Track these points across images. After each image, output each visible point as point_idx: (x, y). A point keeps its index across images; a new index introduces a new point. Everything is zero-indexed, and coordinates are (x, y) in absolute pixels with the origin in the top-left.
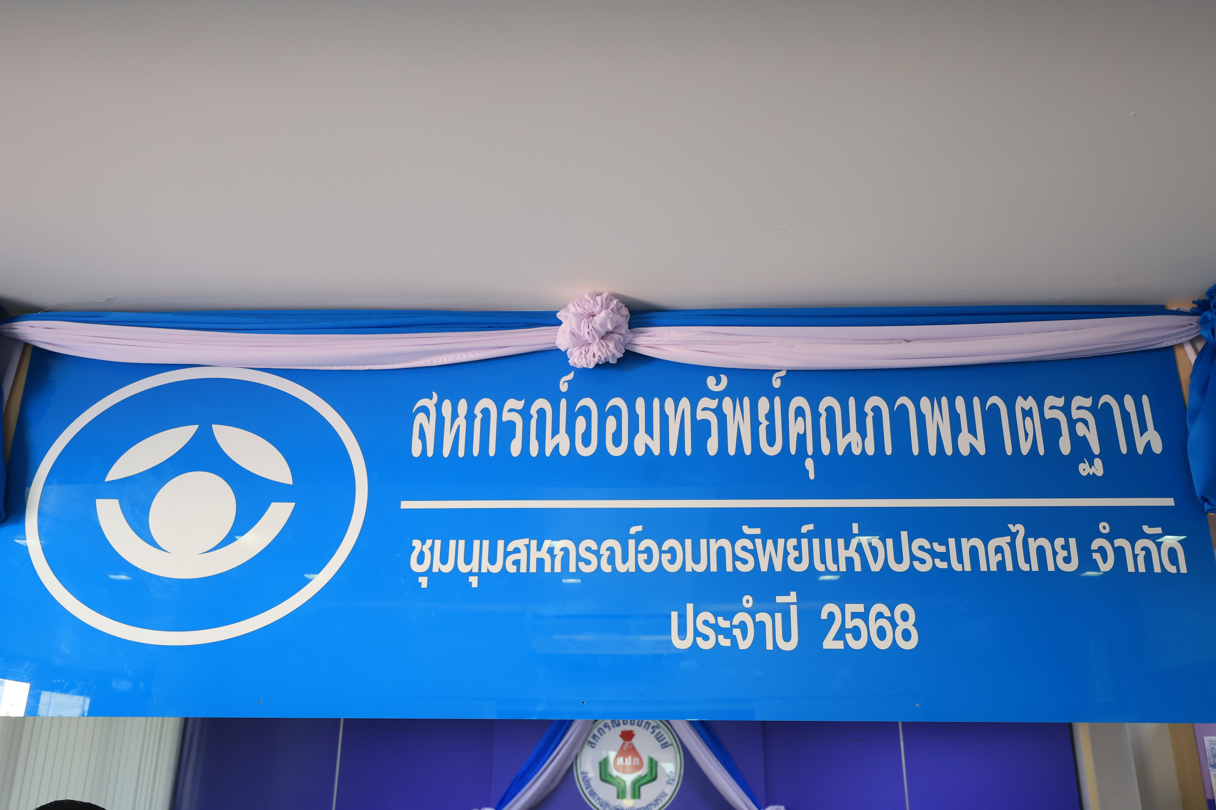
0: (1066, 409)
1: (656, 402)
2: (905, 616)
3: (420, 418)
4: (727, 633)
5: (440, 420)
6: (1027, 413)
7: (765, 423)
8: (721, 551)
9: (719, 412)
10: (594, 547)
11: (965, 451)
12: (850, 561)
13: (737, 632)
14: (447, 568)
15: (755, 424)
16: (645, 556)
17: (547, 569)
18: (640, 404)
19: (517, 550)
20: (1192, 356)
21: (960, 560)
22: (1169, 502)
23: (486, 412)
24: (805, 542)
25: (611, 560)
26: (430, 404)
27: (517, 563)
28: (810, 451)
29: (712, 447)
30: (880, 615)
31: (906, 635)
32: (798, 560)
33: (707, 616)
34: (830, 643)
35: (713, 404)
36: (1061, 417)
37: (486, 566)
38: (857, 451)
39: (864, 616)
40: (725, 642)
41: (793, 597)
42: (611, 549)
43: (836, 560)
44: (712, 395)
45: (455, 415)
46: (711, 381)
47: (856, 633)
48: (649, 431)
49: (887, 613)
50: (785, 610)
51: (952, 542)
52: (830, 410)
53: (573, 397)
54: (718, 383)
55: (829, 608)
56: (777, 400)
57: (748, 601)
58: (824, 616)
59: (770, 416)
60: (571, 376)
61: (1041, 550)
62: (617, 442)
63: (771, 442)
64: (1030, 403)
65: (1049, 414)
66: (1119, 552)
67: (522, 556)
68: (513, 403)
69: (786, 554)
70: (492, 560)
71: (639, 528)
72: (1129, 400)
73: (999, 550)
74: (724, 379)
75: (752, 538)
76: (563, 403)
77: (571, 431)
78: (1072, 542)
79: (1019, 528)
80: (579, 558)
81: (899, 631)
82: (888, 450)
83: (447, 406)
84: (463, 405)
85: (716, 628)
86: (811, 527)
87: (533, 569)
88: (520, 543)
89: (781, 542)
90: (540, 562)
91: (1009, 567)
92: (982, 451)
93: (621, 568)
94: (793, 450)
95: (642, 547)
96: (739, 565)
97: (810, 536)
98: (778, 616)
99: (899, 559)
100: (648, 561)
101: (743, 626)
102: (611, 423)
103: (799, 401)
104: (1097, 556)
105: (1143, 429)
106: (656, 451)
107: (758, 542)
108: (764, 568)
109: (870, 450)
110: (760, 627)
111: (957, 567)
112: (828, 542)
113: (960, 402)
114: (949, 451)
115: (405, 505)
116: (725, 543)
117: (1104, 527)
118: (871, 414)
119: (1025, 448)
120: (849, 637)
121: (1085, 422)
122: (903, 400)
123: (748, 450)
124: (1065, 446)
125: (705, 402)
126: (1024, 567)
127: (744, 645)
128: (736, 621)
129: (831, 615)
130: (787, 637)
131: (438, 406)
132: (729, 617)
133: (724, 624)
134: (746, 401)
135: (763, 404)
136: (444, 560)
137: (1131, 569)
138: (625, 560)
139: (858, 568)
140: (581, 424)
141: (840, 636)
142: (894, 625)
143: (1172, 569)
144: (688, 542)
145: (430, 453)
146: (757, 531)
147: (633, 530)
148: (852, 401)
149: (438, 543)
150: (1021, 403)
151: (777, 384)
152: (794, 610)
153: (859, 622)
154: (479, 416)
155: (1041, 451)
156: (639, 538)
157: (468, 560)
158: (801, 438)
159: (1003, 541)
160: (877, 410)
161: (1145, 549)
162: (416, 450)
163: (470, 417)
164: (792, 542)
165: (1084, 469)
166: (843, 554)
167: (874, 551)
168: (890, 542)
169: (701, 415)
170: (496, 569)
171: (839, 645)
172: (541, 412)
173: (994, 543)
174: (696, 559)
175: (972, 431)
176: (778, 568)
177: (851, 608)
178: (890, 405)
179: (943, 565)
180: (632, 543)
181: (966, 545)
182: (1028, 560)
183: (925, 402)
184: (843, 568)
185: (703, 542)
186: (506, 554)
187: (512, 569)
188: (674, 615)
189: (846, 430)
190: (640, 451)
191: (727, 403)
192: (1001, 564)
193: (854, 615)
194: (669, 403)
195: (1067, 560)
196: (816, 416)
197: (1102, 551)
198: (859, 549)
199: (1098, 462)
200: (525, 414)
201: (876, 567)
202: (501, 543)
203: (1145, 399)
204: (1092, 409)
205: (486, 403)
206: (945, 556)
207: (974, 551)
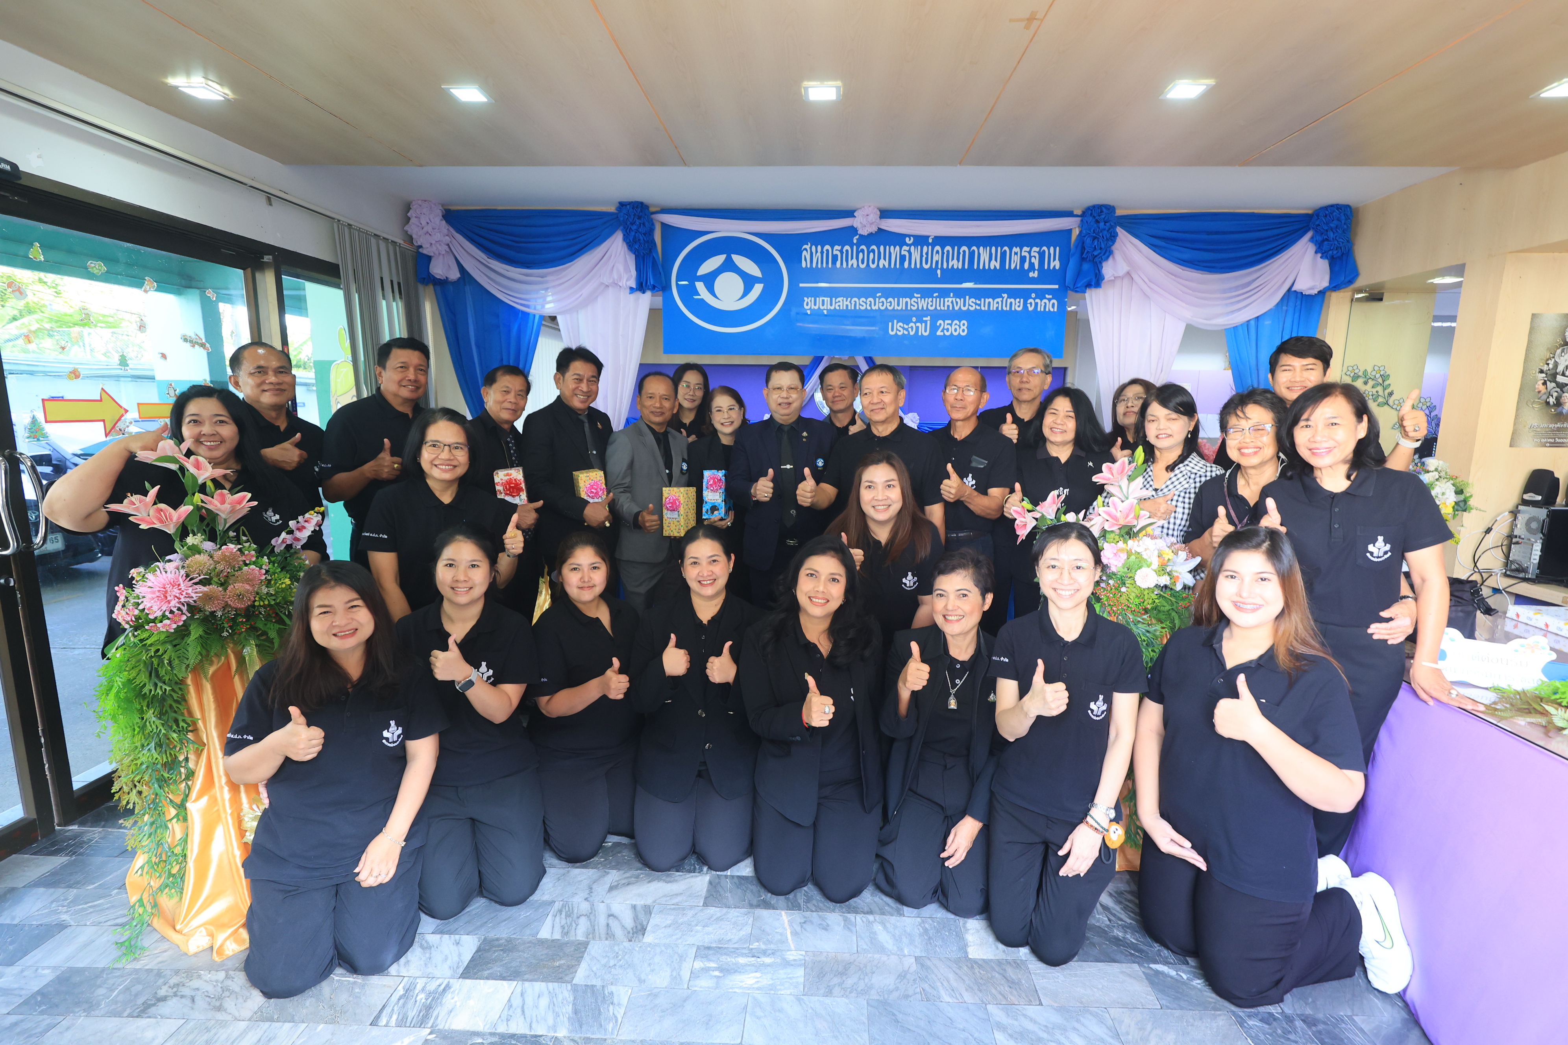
0: (1029, 252)
1: (888, 247)
2: (964, 325)
3: (804, 253)
4: (907, 330)
5: (811, 254)
6: (1016, 254)
7: (925, 256)
8: (907, 303)
9: (909, 252)
10: (865, 300)
11: (992, 267)
12: (948, 306)
13: (910, 329)
14: (816, 308)
15: (922, 256)
16: (881, 304)
17: (849, 308)
18: (882, 248)
19: (839, 302)
20: (1078, 232)
21: (984, 306)
22: (1057, 287)
23: (827, 251)
24: (934, 299)
25: (870, 305)
26: (807, 247)
27: (839, 306)
28: (939, 267)
29: (906, 265)
30: (956, 324)
31: (963, 331)
32: (932, 306)
33: (900, 324)
34: (939, 333)
35: (907, 248)
36: (1027, 255)
37: (829, 307)
38: (955, 267)
39: (951, 325)
40: (906, 333)
41: (929, 318)
42: (870, 302)
43: (944, 306)
44: (908, 245)
45: (817, 252)
46: (907, 239)
47: (948, 330)
48: (885, 259)
49: (958, 323)
50: (926, 322)
51: (983, 300)
52: (948, 251)
53: (858, 246)
54: (910, 240)
55: (940, 322)
56: (930, 247)
57: (914, 319)
58: (938, 324)
59: (927, 254)
60: (857, 237)
61: (1011, 303)
62: (873, 263)
63: (926, 263)
64: (1017, 250)
65: (1023, 254)
66: (1036, 304)
67: (841, 304)
68: (837, 247)
69: (928, 303)
70: (831, 305)
71: (880, 294)
72: (1052, 249)
73: (998, 303)
74: (912, 238)
75: (917, 298)
76: (855, 247)
77: (857, 258)
78: (1022, 300)
79: (1005, 295)
80: (860, 304)
81: (961, 329)
82: (966, 267)
83: (814, 248)
84: (819, 248)
85: (904, 328)
86: (937, 294)
87: (845, 308)
88: (840, 299)
89: (927, 299)
90: (847, 306)
91: (1000, 309)
92: (998, 267)
93: (874, 308)
94: (934, 267)
95: (881, 301)
96: (912, 307)
97: (936, 297)
98: (923, 324)
99: (964, 306)
100: (882, 306)
101: (912, 328)
102: (871, 255)
103: (938, 248)
104: (1029, 305)
105: (1054, 259)
106: (887, 266)
107: (919, 299)
108: (920, 308)
109: (960, 267)
110: (917, 328)
111: (983, 308)
112: (942, 299)
113: (993, 249)
114: (987, 267)
115: (801, 285)
116: (908, 299)
117: (1033, 295)
118: (962, 253)
119: (1013, 267)
120: (945, 331)
121: (1035, 257)
122: (974, 248)
123: (918, 266)
124: (1026, 266)
125: (905, 248)
126: (1004, 308)
127: (912, 333)
128: (910, 326)
129: (940, 324)
130: (926, 331)
131: (811, 248)
132: (908, 325)
133: (906, 327)
134: (919, 247)
135: (925, 248)
136: (815, 305)
137: (1039, 310)
138: (875, 305)
139: (951, 308)
140: (861, 255)
141: (942, 331)
142: (960, 327)
143: (1052, 310)
144: (896, 299)
145: (809, 266)
146: (919, 295)
147: (878, 295)
148: (956, 248)
149: (813, 299)
150: (1015, 250)
151: (930, 241)
152: (929, 322)
153: (949, 327)
154: (825, 252)
155: (1018, 268)
156: (880, 298)
157: (823, 305)
158: (937, 262)
159: (999, 300)
160: (964, 252)
161: (1045, 303)
162: (804, 265)
163: (822, 252)
164: (930, 299)
165: (1031, 275)
166: (946, 304)
167: (957, 303)
168: (962, 300)
169: (903, 253)
170: (832, 308)
171: (942, 334)
172: (847, 251)
173: (996, 300)
174: (898, 305)
175: (996, 260)
176: (925, 308)
177: (947, 322)
178: (969, 250)
179: (978, 308)
180: (877, 299)
181: (987, 301)
182: (1006, 306)
183: (981, 248)
184: (946, 308)
185: (901, 299)
186: (836, 303)
187: (838, 308)
188: (890, 324)
189: (953, 259)
190: (881, 266)
191: (913, 247)
192: (997, 308)
193: (948, 324)
194: (892, 247)
195: (1019, 306)
196: (943, 253)
197: (1031, 304)
198: (952, 302)
199: (1036, 272)
200: (841, 251)
201: (956, 308)
202: (834, 299)
203: (1058, 248)
204: (1039, 253)
205: (827, 247)
206: (979, 305)
207: (989, 303)
